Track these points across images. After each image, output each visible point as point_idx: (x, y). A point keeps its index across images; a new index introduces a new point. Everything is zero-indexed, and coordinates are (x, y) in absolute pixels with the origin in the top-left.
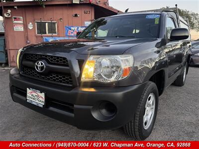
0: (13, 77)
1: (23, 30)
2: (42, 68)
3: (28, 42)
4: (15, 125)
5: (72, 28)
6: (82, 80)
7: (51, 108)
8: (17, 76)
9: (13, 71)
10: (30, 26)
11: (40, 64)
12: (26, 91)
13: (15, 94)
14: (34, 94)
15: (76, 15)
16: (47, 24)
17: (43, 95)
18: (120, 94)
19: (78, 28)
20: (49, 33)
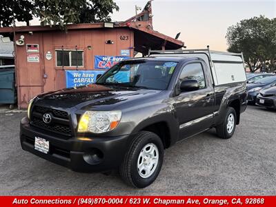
0: (24, 126)
1: (39, 61)
2: (48, 120)
3: (45, 76)
4: (23, 174)
5: (104, 59)
6: (79, 131)
7: (54, 155)
8: (27, 125)
9: (23, 120)
10: (49, 57)
11: (47, 116)
12: (34, 139)
13: (24, 143)
14: (41, 142)
15: (109, 42)
16: (70, 53)
17: (48, 143)
18: (108, 142)
19: (112, 58)
20: (72, 65)
